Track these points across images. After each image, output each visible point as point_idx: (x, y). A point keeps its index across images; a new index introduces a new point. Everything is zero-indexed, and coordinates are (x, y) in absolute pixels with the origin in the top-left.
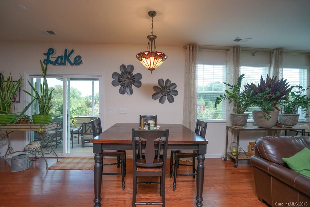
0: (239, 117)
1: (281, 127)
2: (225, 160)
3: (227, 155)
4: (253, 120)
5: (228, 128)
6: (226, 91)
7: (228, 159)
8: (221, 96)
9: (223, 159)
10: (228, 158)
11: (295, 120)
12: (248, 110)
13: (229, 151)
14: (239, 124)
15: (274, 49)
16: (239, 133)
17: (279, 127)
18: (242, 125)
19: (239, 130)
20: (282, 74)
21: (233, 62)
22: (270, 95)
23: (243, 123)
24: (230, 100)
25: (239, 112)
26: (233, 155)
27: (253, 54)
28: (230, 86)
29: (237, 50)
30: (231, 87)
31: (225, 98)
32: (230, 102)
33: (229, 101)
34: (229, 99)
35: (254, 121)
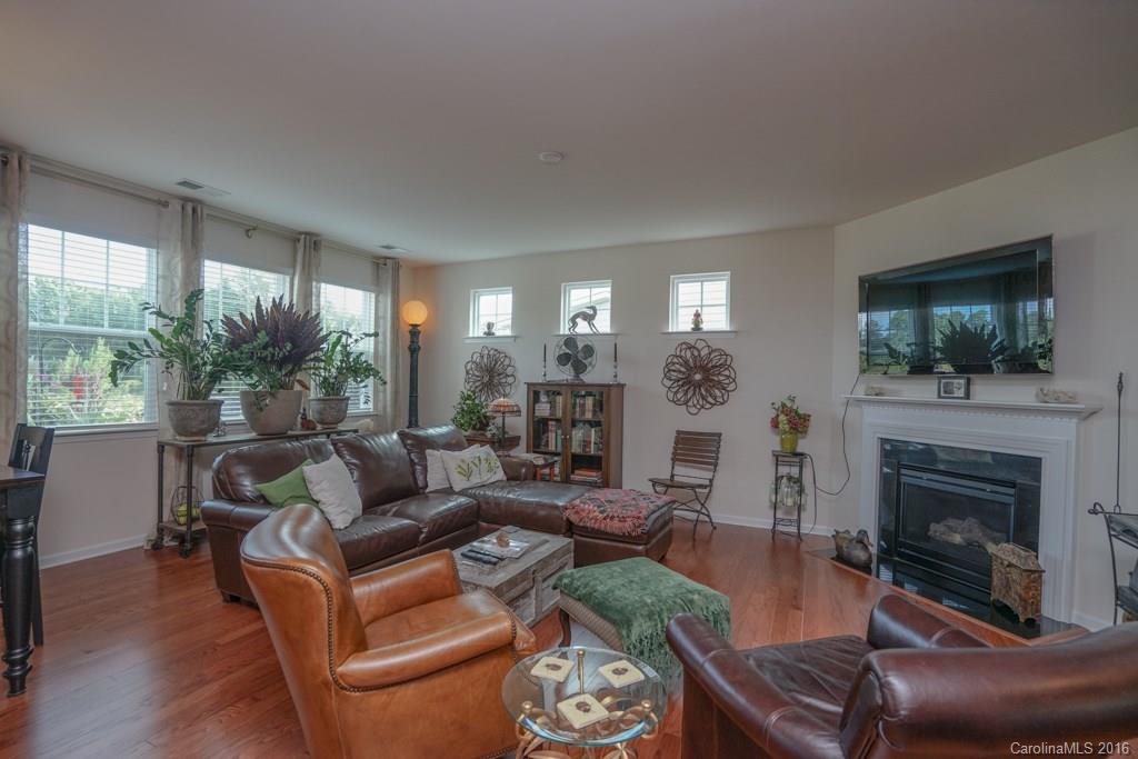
0: (193, 410)
1: (314, 429)
2: (157, 547)
3: (162, 530)
4: (242, 417)
5: (163, 447)
6: (151, 330)
7: (168, 542)
8: (132, 346)
9: (149, 548)
10: (166, 539)
11: (339, 411)
12: (223, 390)
13: (166, 516)
14: (194, 430)
15: (301, 233)
16: (192, 455)
17: (308, 429)
18: (204, 433)
19: (193, 446)
20: (318, 296)
21: (179, 244)
22: (270, 349)
23: (205, 426)
24: (166, 360)
25: (194, 394)
26: (180, 524)
27: (248, 231)
28: (165, 316)
29: (194, 210)
30: (167, 321)
31: (149, 353)
32: (169, 365)
33: (164, 365)
34: (162, 355)
35: (247, 418)
